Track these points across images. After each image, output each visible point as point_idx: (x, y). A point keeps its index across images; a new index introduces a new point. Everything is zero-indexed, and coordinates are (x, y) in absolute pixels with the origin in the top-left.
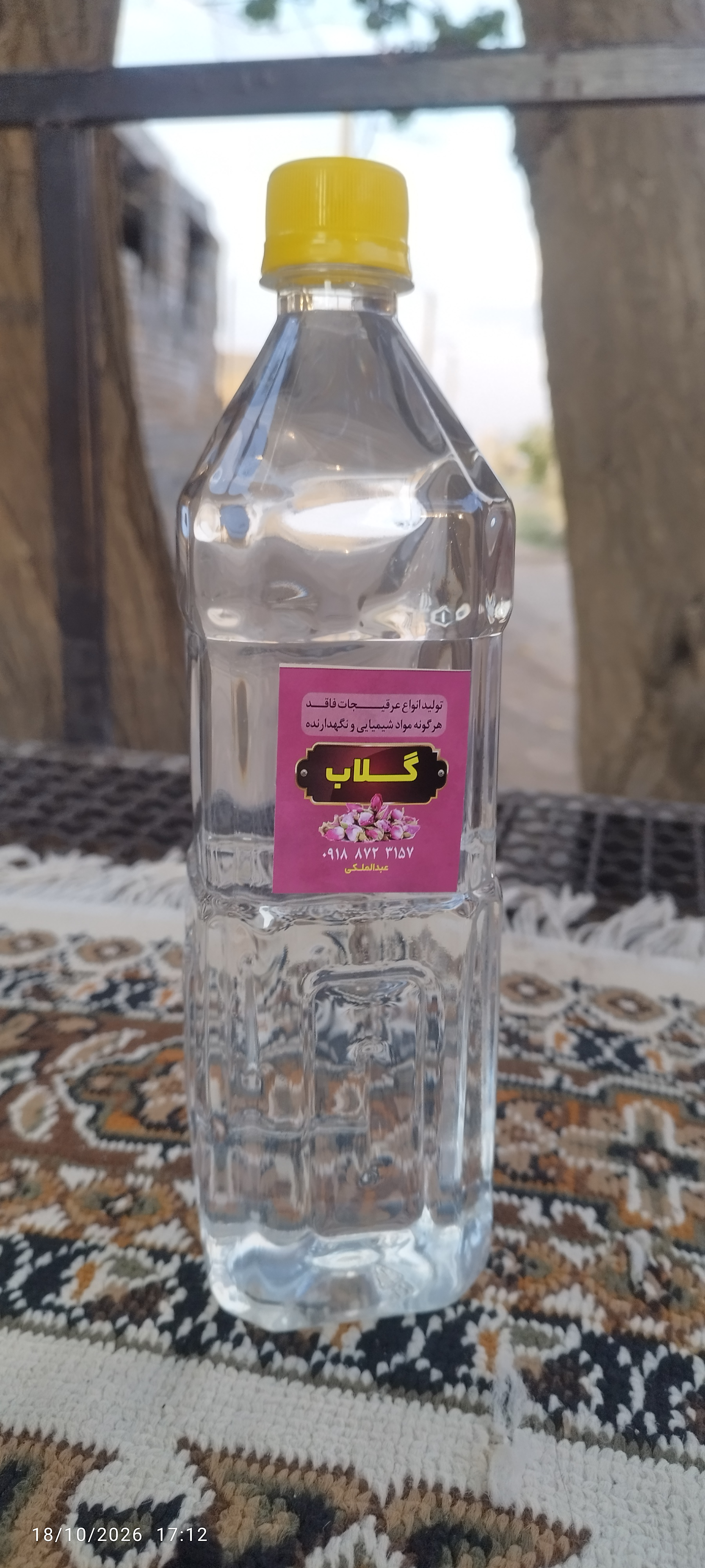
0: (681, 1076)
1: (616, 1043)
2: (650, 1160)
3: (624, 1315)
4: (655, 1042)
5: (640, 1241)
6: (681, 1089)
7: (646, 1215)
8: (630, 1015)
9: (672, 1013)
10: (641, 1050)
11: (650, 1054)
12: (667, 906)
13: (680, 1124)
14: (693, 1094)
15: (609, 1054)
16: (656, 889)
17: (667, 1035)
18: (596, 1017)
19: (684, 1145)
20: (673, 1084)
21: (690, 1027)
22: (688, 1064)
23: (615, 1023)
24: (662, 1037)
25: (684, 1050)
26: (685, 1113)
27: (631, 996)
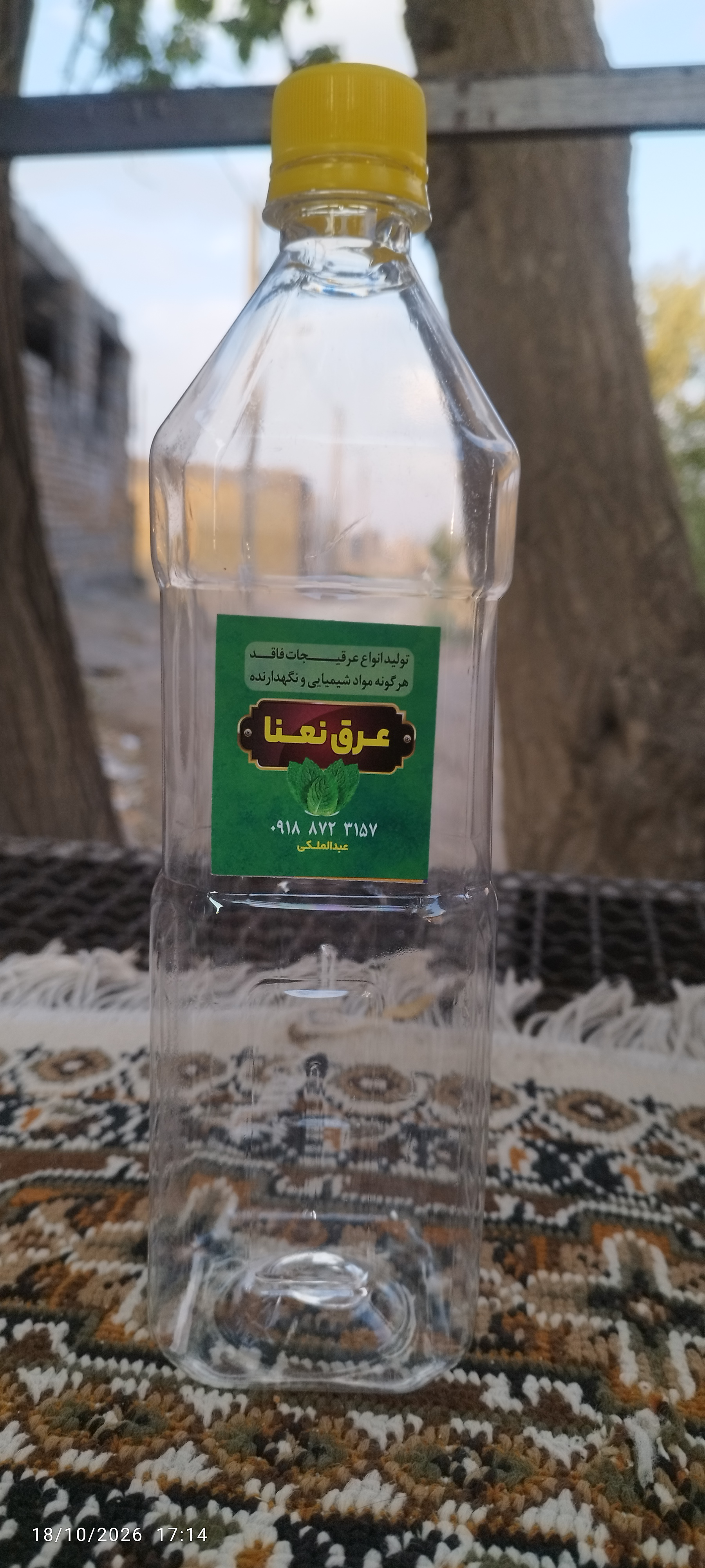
0: (665, 1197)
1: (584, 1159)
2: (642, 1308)
3: (632, 1533)
4: (631, 1156)
5: (643, 1424)
6: (667, 1215)
7: (647, 1388)
8: (596, 1123)
9: (646, 1120)
10: (615, 1167)
11: (624, 1172)
12: (625, 991)
13: (673, 1261)
14: (682, 1220)
15: (577, 1173)
16: (612, 974)
17: (644, 1146)
18: (557, 1126)
19: (682, 1288)
20: (658, 1208)
21: (669, 1136)
22: (672, 1182)
23: (582, 1134)
24: (636, 1148)
25: (667, 1165)
26: (676, 1245)
27: (596, 1099)
